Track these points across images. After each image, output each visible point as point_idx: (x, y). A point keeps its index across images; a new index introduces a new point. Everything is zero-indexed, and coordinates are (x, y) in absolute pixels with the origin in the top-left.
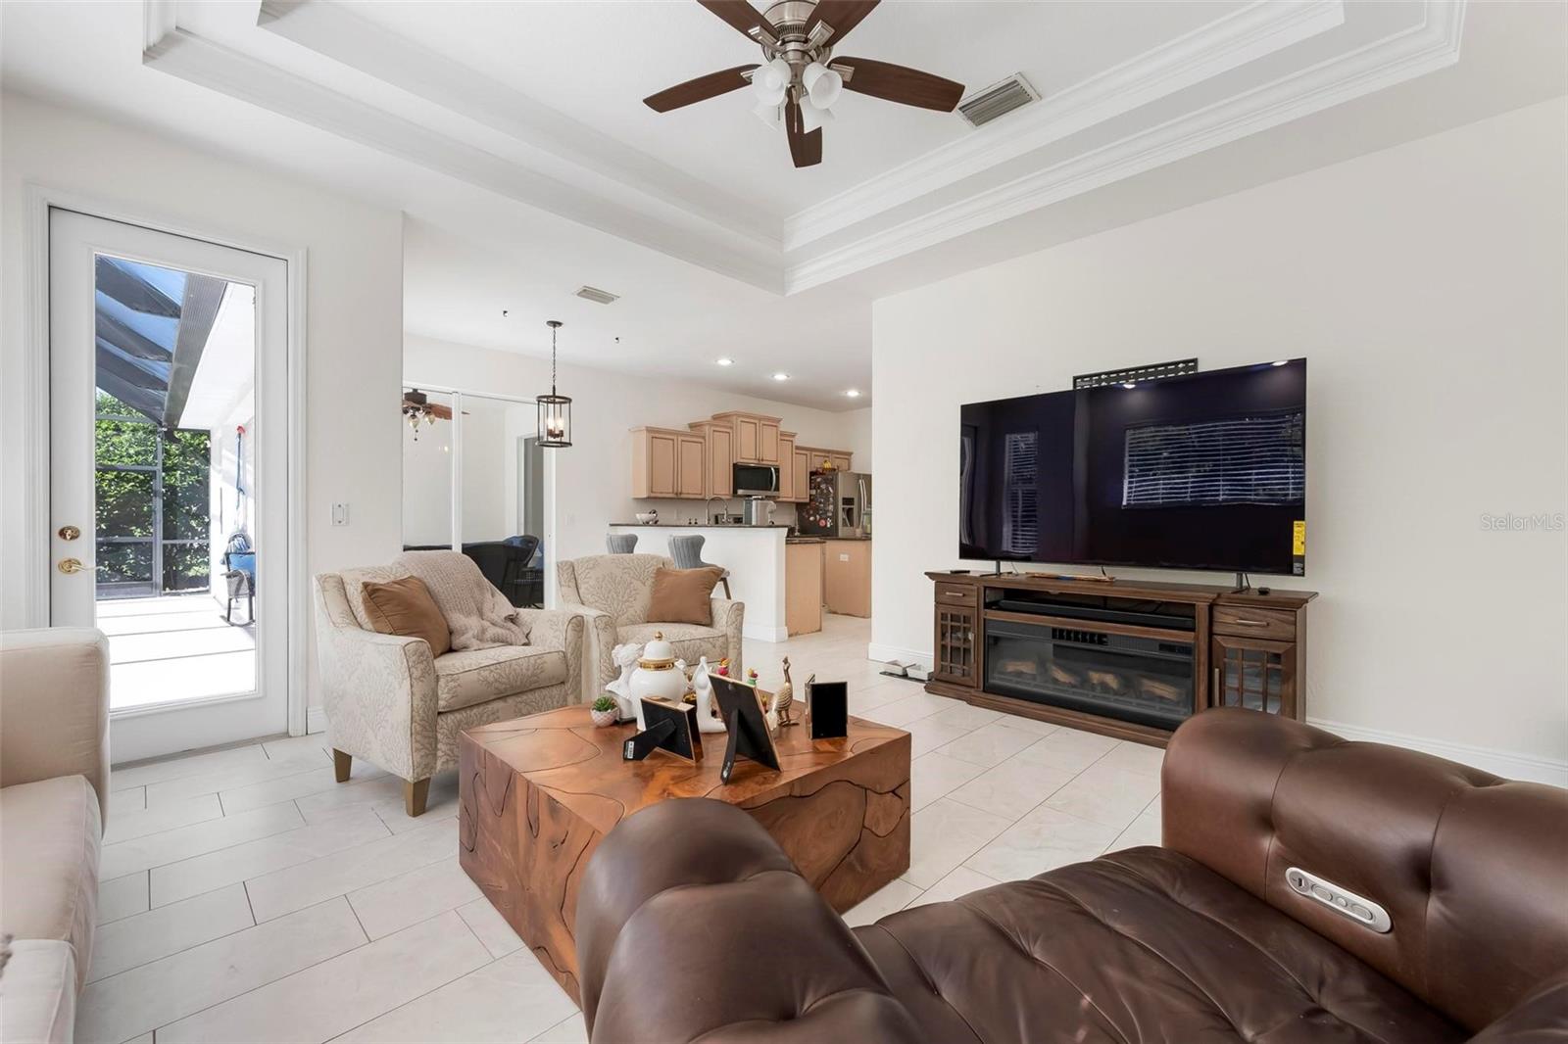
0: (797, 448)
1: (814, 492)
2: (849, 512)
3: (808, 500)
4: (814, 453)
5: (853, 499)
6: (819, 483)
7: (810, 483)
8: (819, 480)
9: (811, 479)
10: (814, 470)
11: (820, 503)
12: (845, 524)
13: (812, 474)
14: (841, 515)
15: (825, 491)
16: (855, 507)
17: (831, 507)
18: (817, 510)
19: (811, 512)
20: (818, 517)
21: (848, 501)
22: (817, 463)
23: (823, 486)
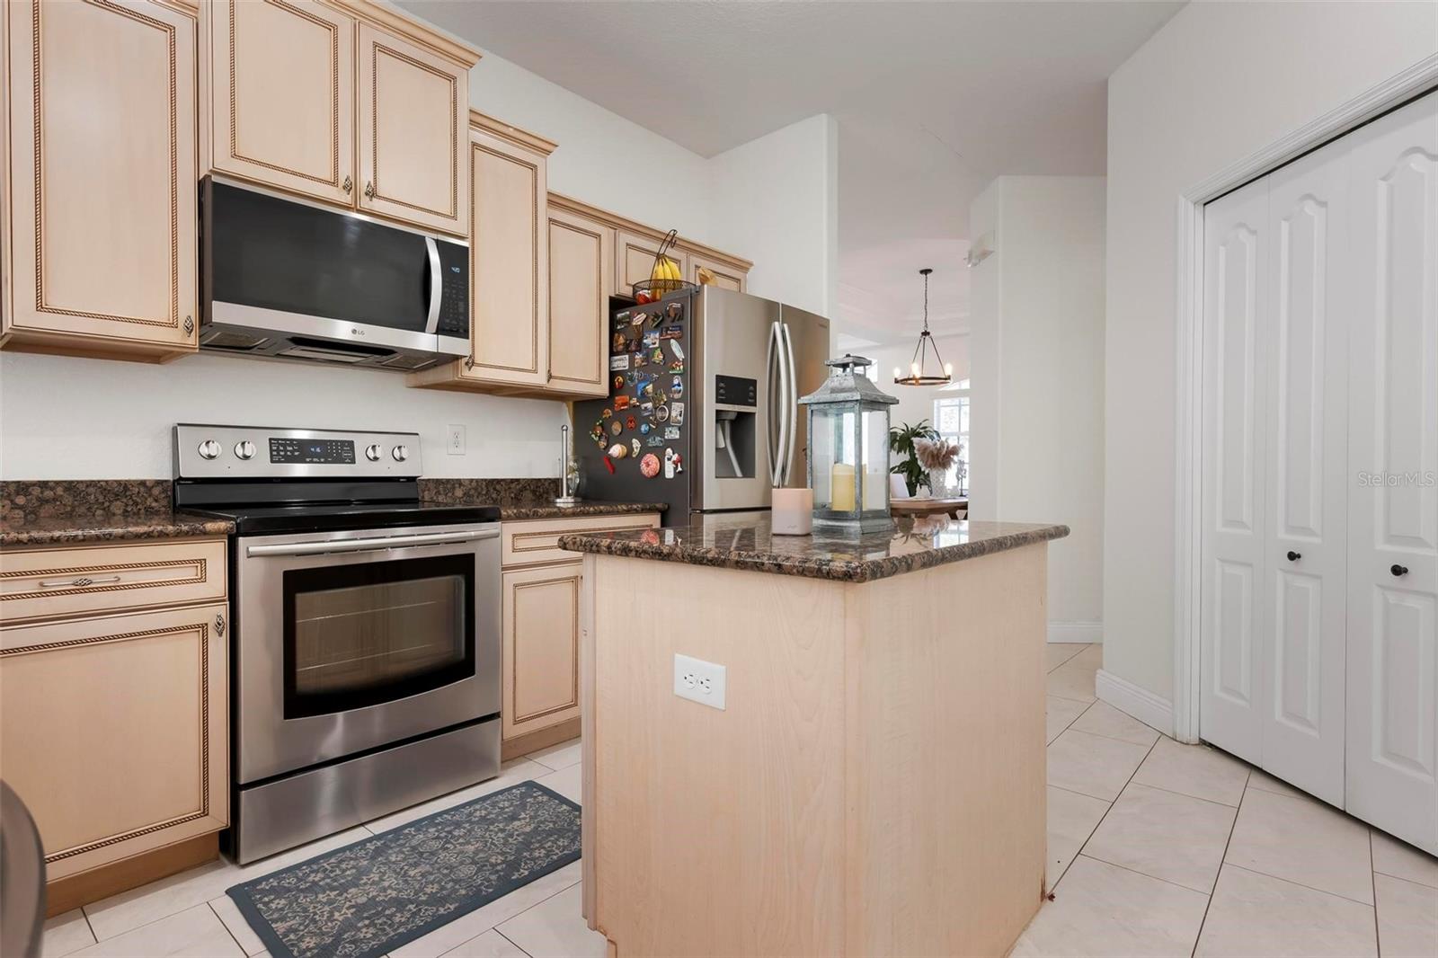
0: (555, 201)
1: (622, 363)
2: (739, 429)
3: (602, 390)
4: (625, 237)
5: (754, 383)
6: (641, 333)
7: (612, 331)
8: (638, 320)
9: (613, 322)
10: (628, 292)
11: (644, 397)
12: (724, 471)
13: (617, 304)
14: (711, 438)
15: (658, 357)
16: (760, 411)
17: (677, 410)
18: (632, 419)
19: (616, 428)
20: (636, 444)
21: (735, 389)
22: (638, 271)
23: (652, 340)
